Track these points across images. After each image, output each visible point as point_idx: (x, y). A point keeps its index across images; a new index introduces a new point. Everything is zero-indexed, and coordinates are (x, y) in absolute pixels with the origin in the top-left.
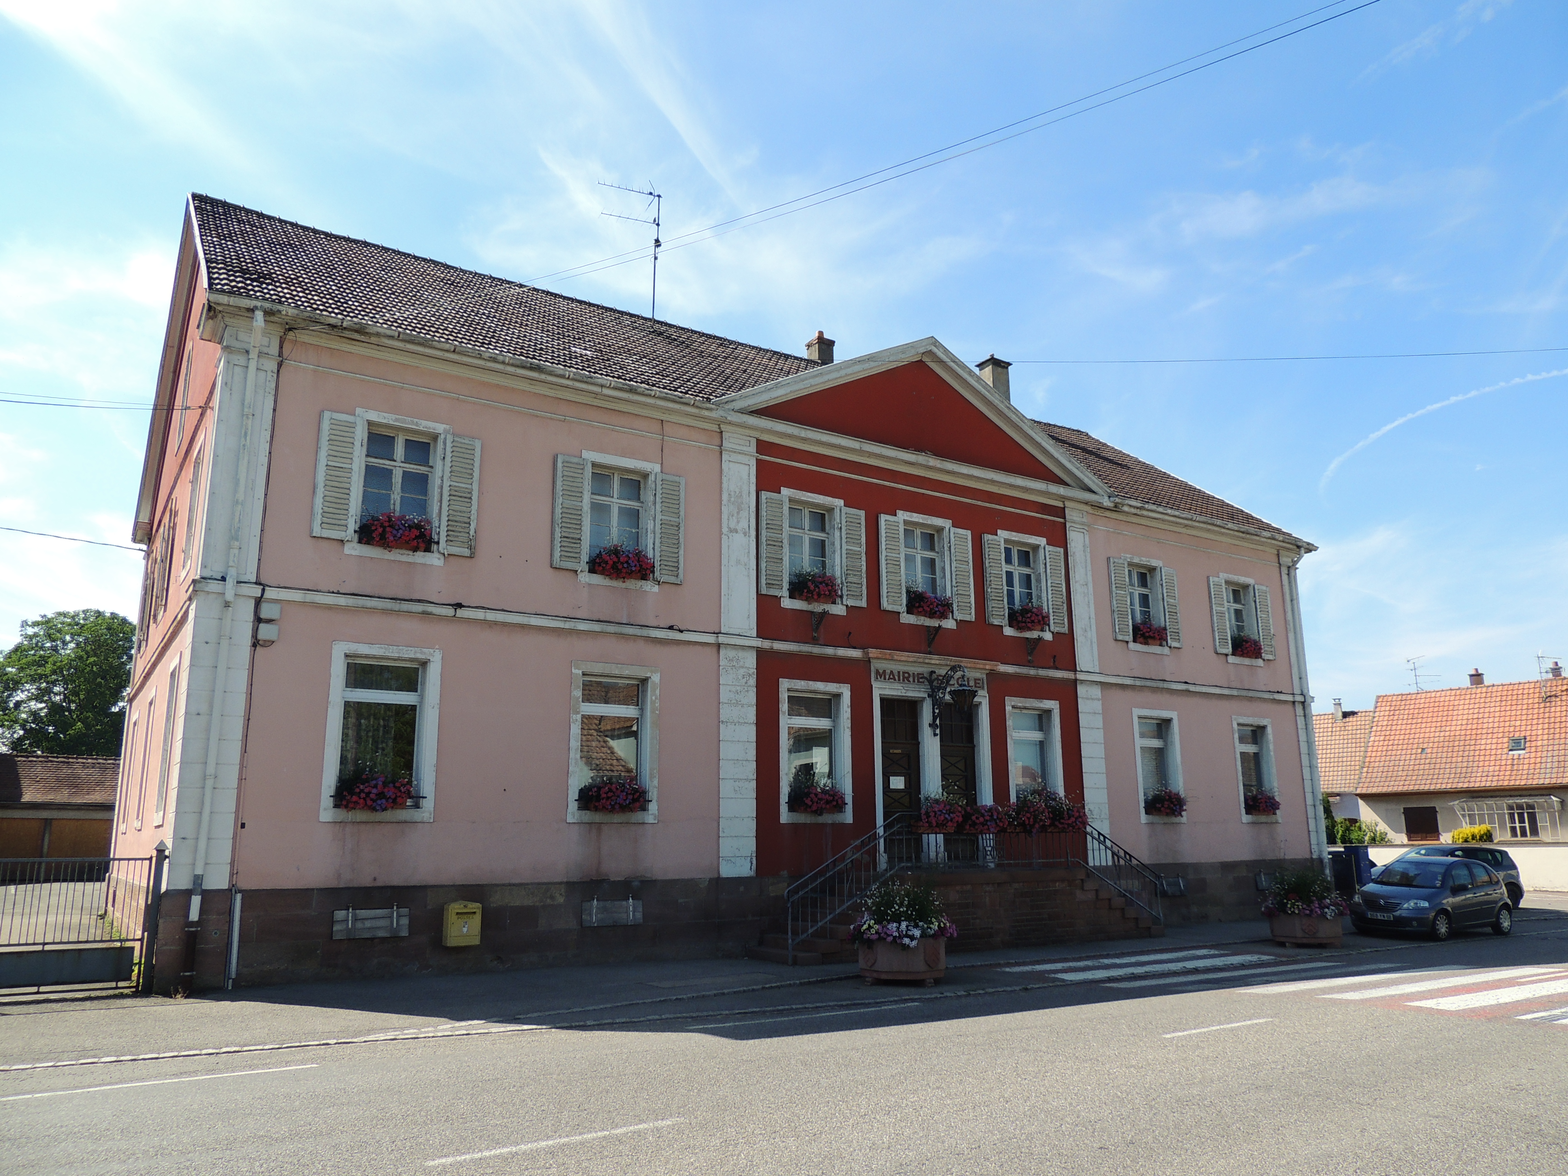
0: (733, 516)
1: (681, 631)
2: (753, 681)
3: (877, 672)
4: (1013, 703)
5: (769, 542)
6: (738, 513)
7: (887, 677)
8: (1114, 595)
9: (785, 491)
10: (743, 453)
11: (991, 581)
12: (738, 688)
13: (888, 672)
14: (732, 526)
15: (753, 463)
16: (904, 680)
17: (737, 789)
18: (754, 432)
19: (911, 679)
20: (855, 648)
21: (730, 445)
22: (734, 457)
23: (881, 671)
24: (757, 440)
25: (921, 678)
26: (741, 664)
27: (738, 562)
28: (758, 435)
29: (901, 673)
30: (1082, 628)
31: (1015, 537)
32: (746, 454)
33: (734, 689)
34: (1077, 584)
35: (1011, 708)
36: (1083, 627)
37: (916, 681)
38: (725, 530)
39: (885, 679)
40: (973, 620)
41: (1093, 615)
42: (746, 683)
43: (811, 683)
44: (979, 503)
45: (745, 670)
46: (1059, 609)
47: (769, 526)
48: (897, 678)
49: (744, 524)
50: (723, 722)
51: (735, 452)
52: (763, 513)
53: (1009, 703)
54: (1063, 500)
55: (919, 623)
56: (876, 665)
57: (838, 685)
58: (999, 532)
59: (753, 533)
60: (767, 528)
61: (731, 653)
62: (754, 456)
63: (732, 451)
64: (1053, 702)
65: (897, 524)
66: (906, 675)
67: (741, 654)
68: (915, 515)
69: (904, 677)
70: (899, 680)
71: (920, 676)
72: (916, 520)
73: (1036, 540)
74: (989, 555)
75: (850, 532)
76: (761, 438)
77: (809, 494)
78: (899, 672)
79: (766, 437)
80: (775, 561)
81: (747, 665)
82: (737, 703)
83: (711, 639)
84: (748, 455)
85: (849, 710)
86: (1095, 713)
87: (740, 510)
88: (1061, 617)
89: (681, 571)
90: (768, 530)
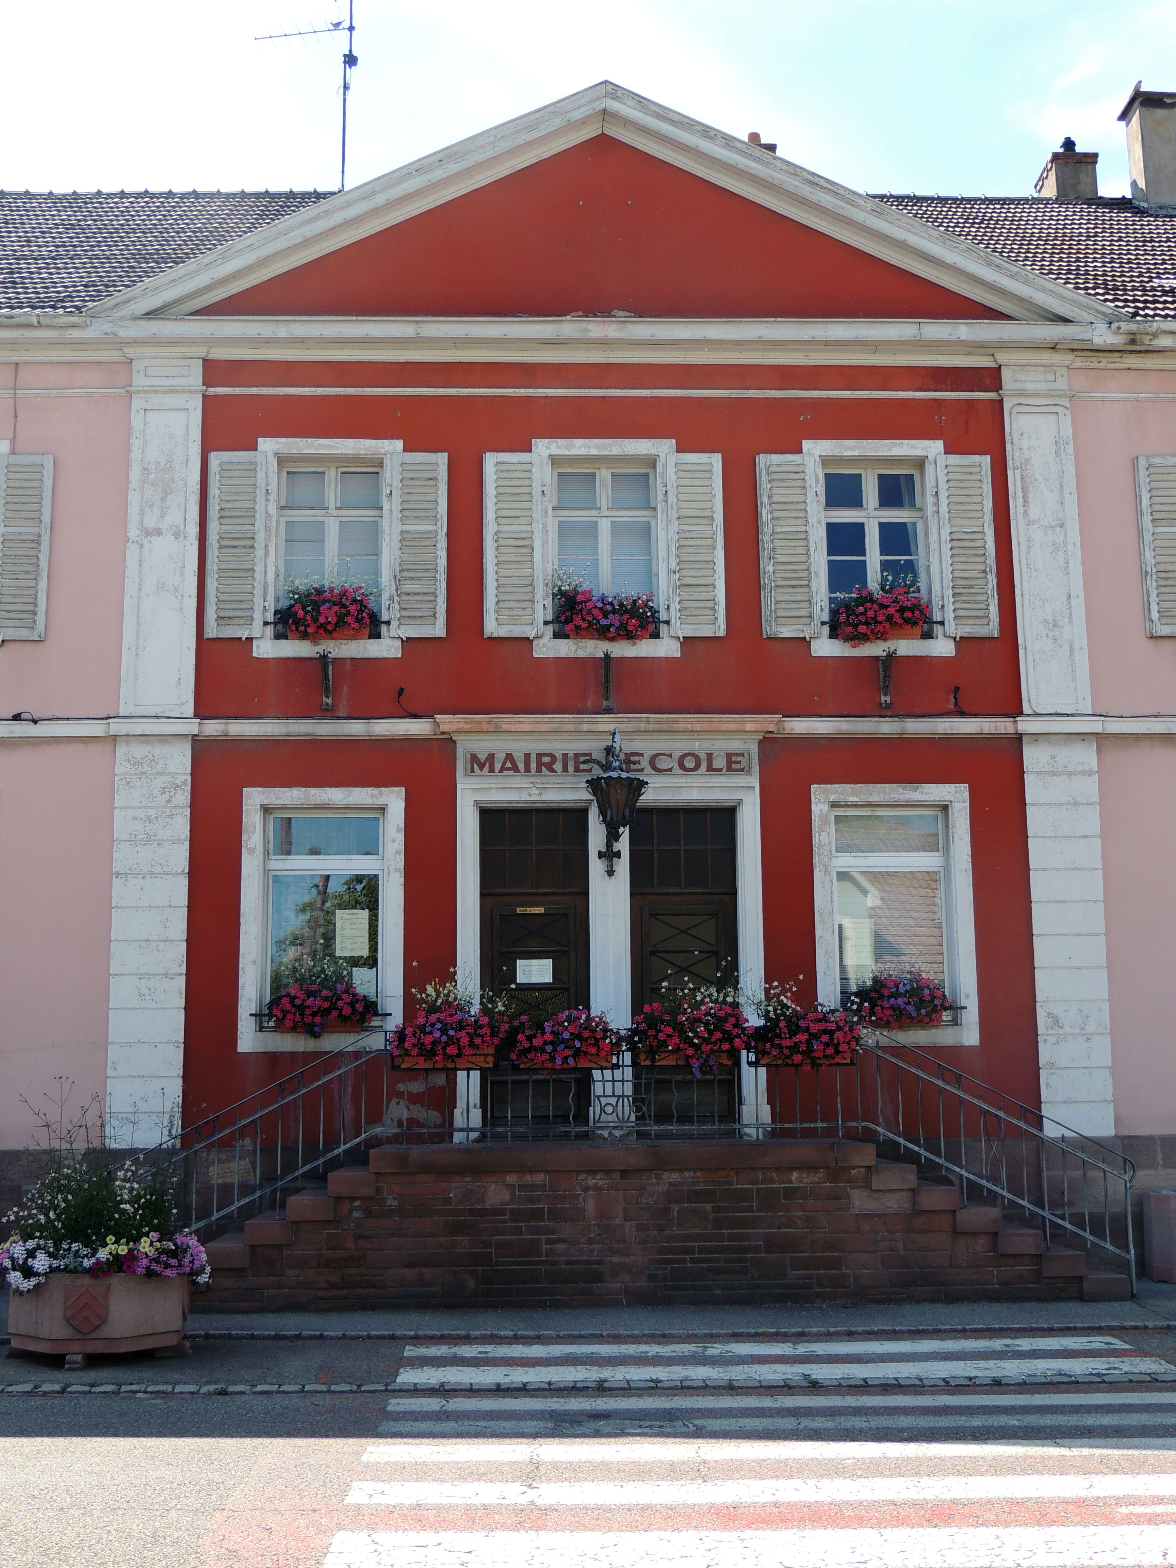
0: (151, 506)
1: (35, 722)
2: (184, 797)
3: (474, 758)
4: (832, 798)
5: (224, 543)
6: (163, 499)
7: (498, 766)
8: (1148, 537)
9: (267, 445)
10: (171, 391)
11: (774, 549)
12: (152, 812)
13: (500, 757)
14: (151, 522)
15: (196, 404)
16: (539, 770)
17: (144, 991)
18: (194, 349)
19: (558, 766)
20: (415, 716)
21: (148, 381)
22: (155, 400)
23: (482, 757)
24: (204, 360)
25: (584, 762)
26: (160, 767)
27: (161, 587)
28: (202, 351)
29: (533, 757)
30: (1046, 621)
31: (853, 449)
32: (178, 392)
33: (142, 814)
34: (1033, 528)
35: (825, 808)
36: (1050, 617)
37: (571, 769)
38: (133, 533)
39: (492, 770)
40: (721, 632)
41: (1077, 588)
42: (169, 801)
43: (313, 791)
44: (752, 393)
45: (168, 779)
46: (971, 587)
47: (224, 513)
48: (521, 766)
49: (174, 517)
50: (118, 874)
51: (155, 392)
52: (214, 491)
53: (822, 797)
54: (991, 351)
55: (581, 654)
56: (465, 746)
57: (375, 791)
58: (807, 445)
59: (193, 530)
60: (221, 517)
61: (138, 751)
62: (196, 392)
63: (148, 392)
64: (950, 788)
65: (526, 467)
66: (546, 759)
67: (158, 750)
68: (578, 442)
69: (540, 765)
70: (528, 769)
71: (582, 759)
72: (583, 452)
73: (914, 447)
74: (770, 497)
75: (409, 498)
76: (210, 357)
77: (322, 441)
78: (527, 756)
79: (220, 353)
80: (241, 574)
81: (171, 769)
82: (149, 839)
83: (96, 729)
84: (183, 391)
85: (401, 837)
86: (1077, 804)
87: (167, 492)
88: (980, 602)
89: (41, 618)
90: (224, 521)
